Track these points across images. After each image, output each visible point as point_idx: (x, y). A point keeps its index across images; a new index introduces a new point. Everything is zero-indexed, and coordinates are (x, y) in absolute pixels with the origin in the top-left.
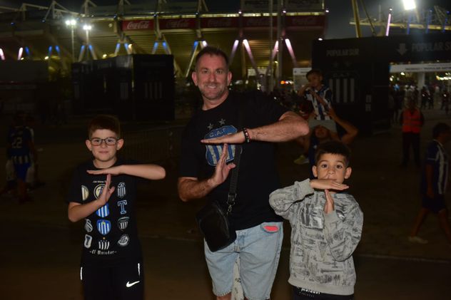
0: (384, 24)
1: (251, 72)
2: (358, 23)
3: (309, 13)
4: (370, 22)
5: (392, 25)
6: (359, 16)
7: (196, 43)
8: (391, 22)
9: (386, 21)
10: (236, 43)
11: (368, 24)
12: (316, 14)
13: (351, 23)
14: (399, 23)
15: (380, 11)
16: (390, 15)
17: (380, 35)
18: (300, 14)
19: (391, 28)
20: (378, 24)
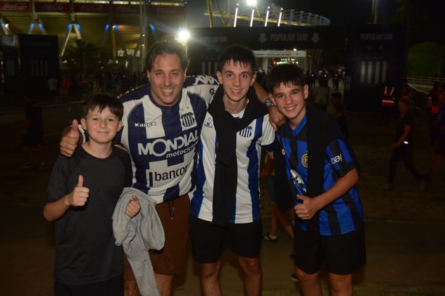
0: (232, 16)
1: (121, 53)
2: (211, 14)
3: (170, 4)
4: (221, 14)
5: (239, 17)
6: (212, 8)
7: (70, 26)
8: (238, 15)
9: (234, 14)
10: (107, 26)
11: (220, 15)
12: (177, 4)
13: (206, 14)
14: (244, 15)
15: (229, 5)
16: (237, 9)
17: (229, 25)
18: (163, 4)
19: (238, 20)
20: (227, 16)
